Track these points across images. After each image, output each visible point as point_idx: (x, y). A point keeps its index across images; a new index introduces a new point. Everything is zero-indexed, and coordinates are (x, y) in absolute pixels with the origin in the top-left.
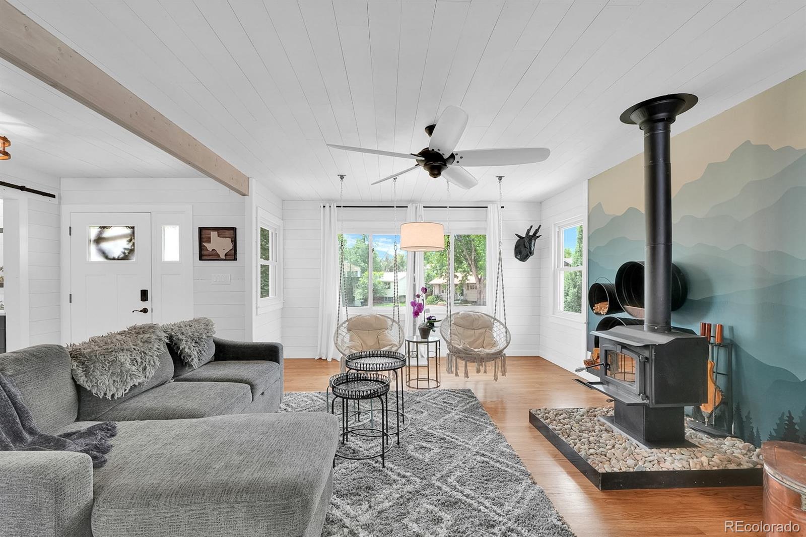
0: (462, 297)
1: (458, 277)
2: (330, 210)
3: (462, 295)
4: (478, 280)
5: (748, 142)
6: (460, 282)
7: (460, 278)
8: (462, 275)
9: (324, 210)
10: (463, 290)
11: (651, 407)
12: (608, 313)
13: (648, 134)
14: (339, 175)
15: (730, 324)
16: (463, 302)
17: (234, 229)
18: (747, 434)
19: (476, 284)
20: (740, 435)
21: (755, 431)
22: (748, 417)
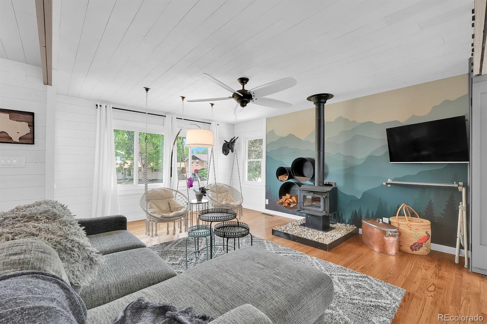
0: (130, 177)
1: (127, 163)
2: (106, 109)
3: (130, 175)
4: (142, 165)
5: (341, 116)
6: (129, 167)
7: (129, 164)
8: (131, 162)
9: (100, 109)
10: (130, 172)
11: (327, 215)
12: (288, 180)
13: (317, 107)
14: (145, 88)
15: (335, 182)
16: (130, 180)
17: (32, 114)
18: (341, 221)
19: (141, 168)
20: (339, 222)
21: (344, 219)
22: (341, 215)
